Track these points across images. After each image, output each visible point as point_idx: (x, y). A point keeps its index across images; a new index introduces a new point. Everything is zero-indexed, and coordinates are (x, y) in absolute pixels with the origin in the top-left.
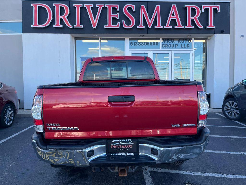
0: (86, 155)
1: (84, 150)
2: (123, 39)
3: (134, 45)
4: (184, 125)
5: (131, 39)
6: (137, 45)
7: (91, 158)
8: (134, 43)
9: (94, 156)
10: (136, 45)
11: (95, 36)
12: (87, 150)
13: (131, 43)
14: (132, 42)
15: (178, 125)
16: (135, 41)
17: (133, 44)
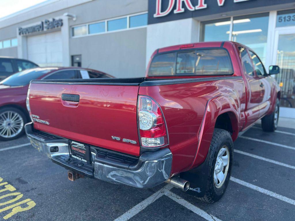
0: (49, 149)
1: (48, 144)
2: (267, 14)
3: (285, 21)
4: (124, 140)
5: (279, 13)
6: (290, 20)
7: (55, 154)
8: (285, 18)
9: (58, 153)
10: (287, 20)
11: (224, 16)
12: (51, 145)
13: (280, 18)
14: (282, 17)
15: (118, 139)
16: (287, 15)
17: (283, 20)
